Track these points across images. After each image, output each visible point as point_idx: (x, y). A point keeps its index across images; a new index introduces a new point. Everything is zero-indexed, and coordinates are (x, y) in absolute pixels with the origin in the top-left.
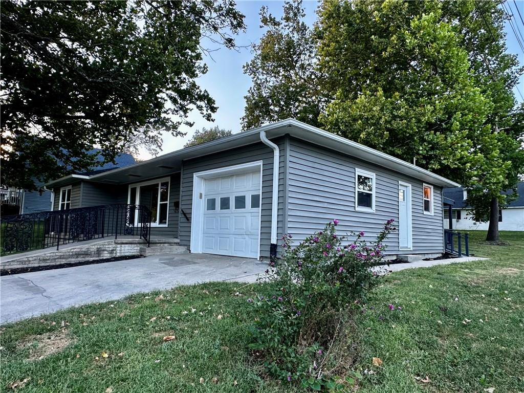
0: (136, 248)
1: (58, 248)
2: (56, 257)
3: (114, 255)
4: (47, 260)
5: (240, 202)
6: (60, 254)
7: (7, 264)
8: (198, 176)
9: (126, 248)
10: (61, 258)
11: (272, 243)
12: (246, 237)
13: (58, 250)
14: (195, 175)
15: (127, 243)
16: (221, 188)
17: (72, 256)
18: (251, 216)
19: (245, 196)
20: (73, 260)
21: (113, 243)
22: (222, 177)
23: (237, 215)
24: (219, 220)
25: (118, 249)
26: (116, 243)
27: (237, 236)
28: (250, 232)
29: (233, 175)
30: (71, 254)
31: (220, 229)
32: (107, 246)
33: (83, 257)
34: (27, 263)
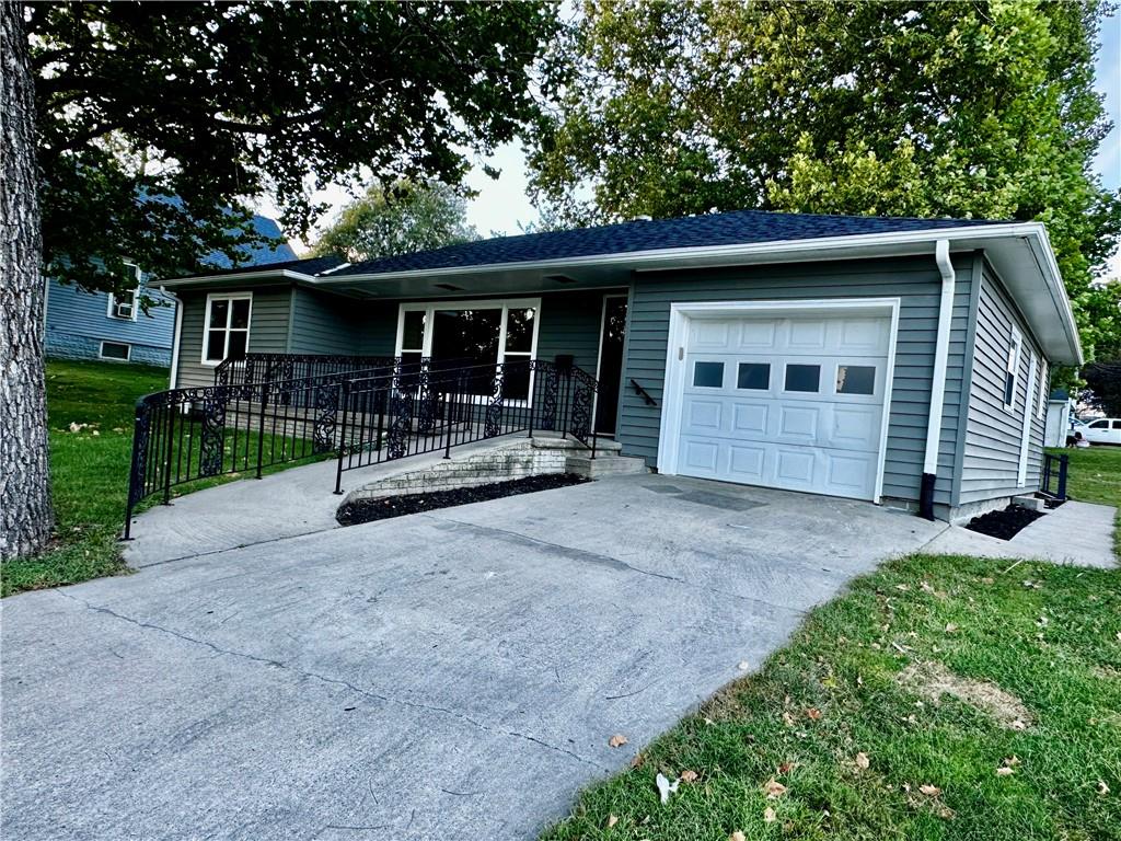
0: (560, 459)
1: (447, 452)
2: (448, 474)
3: (529, 472)
4: (435, 479)
5: (803, 378)
6: (455, 467)
7: (377, 486)
8: (680, 311)
9: (547, 458)
10: (455, 475)
11: (926, 471)
12: (818, 452)
13: (447, 457)
14: (675, 308)
15: (548, 448)
16: (743, 342)
17: (470, 473)
18: (835, 410)
19: (819, 367)
20: (472, 480)
21: (529, 446)
22: (744, 319)
23: (790, 403)
24: (734, 411)
25: (536, 459)
26: (533, 446)
27: (788, 448)
28: (830, 443)
29: (783, 319)
30: (469, 466)
31: (736, 427)
32: (520, 453)
33: (487, 476)
34: (406, 485)
